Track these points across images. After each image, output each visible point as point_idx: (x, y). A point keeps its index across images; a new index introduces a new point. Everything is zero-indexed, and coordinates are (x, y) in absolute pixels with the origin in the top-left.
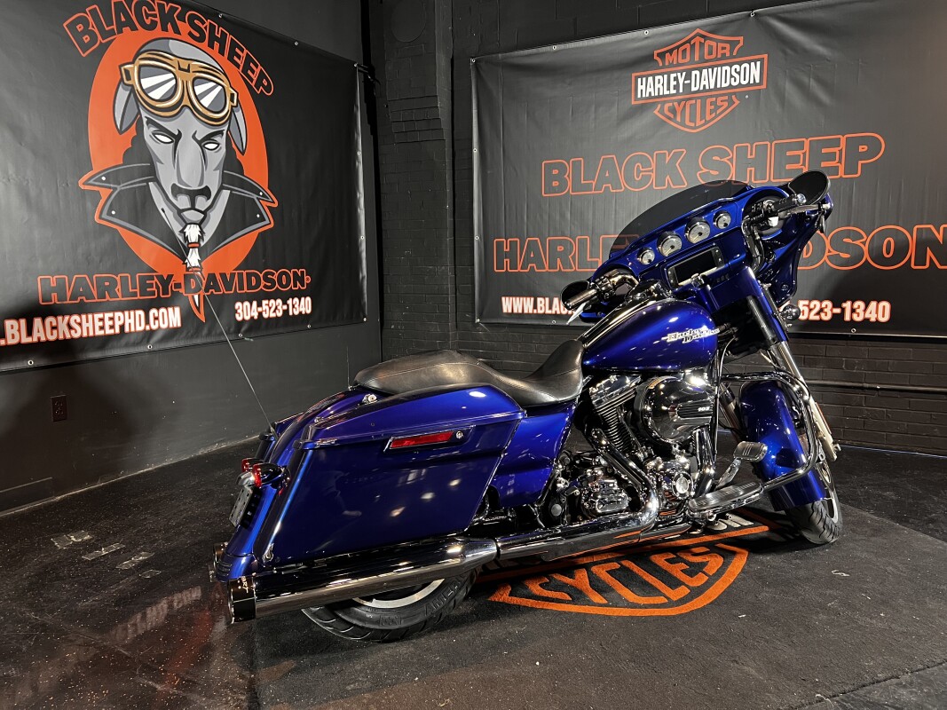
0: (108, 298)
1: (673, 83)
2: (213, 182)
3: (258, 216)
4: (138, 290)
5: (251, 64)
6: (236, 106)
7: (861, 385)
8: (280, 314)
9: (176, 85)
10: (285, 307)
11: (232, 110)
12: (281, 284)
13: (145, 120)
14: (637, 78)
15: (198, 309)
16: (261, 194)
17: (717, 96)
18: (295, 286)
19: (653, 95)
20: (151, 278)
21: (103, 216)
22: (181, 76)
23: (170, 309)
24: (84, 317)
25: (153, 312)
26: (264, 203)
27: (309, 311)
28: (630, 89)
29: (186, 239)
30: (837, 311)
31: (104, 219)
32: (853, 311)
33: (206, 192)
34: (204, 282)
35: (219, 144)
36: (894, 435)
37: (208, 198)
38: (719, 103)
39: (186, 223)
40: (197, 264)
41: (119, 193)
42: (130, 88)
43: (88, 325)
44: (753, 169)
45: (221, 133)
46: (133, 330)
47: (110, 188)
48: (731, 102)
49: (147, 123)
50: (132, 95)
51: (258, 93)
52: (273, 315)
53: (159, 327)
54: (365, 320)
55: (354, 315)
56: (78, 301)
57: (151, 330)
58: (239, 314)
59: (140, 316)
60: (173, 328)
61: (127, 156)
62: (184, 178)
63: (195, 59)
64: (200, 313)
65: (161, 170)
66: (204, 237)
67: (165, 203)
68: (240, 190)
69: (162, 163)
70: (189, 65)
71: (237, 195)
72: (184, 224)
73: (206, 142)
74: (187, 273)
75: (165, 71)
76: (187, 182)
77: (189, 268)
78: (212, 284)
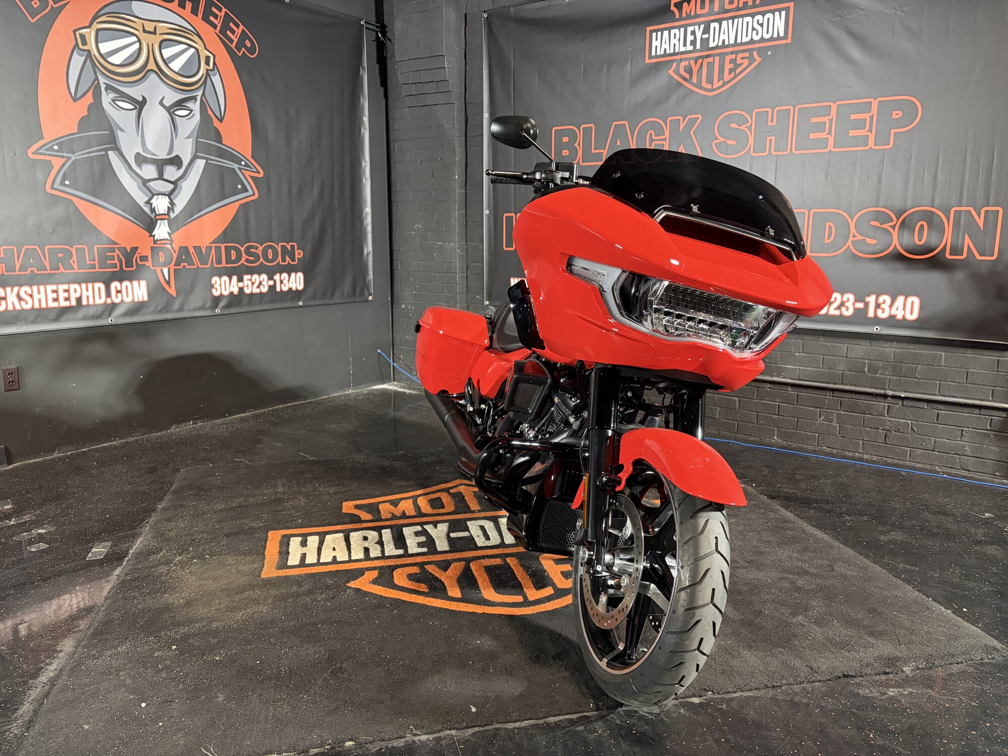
0: (62, 269)
1: (690, 38)
2: (185, 150)
3: (239, 186)
4: (96, 263)
5: (231, 25)
6: (213, 70)
7: (883, 392)
8: (264, 289)
9: (140, 49)
10: (271, 283)
11: (208, 74)
12: (266, 258)
13: (103, 87)
14: (651, 32)
15: (168, 283)
16: (243, 163)
17: (737, 53)
18: (284, 260)
19: (668, 52)
20: (113, 250)
21: (55, 186)
22: (146, 39)
23: (135, 283)
24: (35, 288)
25: (115, 285)
26: (247, 174)
27: (301, 287)
28: (644, 47)
29: (153, 210)
30: (860, 305)
31: (56, 189)
32: (878, 306)
33: (176, 161)
34: (175, 256)
35: (191, 111)
36: (919, 451)
37: (180, 167)
38: (738, 62)
39: (153, 194)
40: (167, 237)
41: (73, 162)
42: (86, 53)
43: (39, 296)
44: (773, 138)
45: (194, 98)
46: (91, 302)
47: (63, 157)
48: (751, 60)
49: (106, 90)
50: (88, 60)
51: (240, 55)
52: (256, 291)
53: (122, 300)
54: (370, 298)
55: (357, 293)
56: (29, 272)
57: (113, 303)
58: (216, 289)
59: (99, 288)
60: (139, 302)
61: (83, 123)
62: (149, 146)
63: (163, 20)
64: (170, 287)
65: (122, 138)
66: (175, 208)
67: (128, 172)
68: (217, 159)
69: (125, 132)
70: (155, 27)
71: (214, 164)
72: (151, 195)
73: (176, 108)
74: (155, 245)
75: (127, 34)
76: (154, 152)
77: (157, 240)
78: (184, 257)
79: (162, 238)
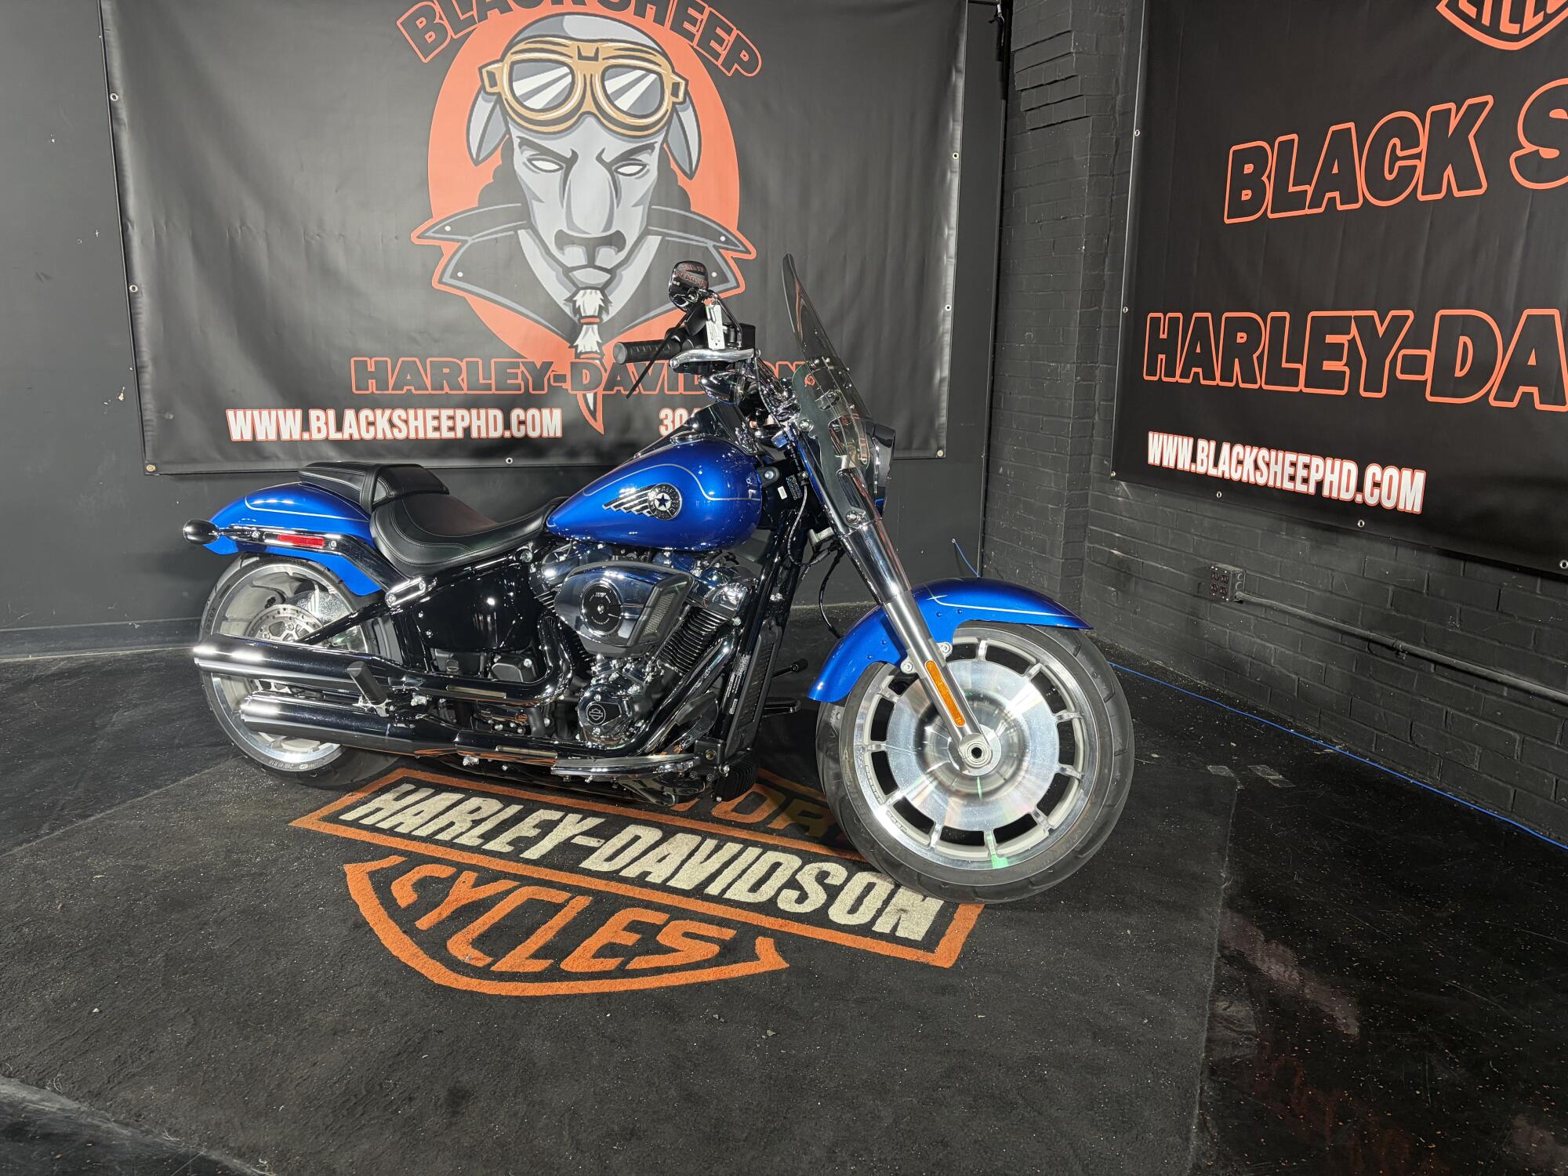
0: (447, 389)
2: (631, 225)
3: (714, 274)
4: (493, 382)
5: (719, 31)
6: (684, 101)
9: (573, 83)
11: (674, 110)
13: (516, 142)
15: (593, 413)
16: (723, 239)
20: (516, 365)
21: (444, 280)
22: (583, 68)
23: (546, 412)
24: (411, 412)
25: (517, 414)
26: (728, 254)
29: (576, 311)
31: (446, 284)
33: (615, 240)
34: (605, 376)
35: (644, 166)
37: (620, 248)
39: (578, 288)
40: (596, 348)
41: (470, 246)
42: (494, 98)
43: (416, 423)
45: (651, 147)
46: (483, 435)
47: (458, 241)
49: (520, 146)
50: (498, 106)
51: (730, 75)
53: (526, 436)
54: (940, 453)
55: (914, 446)
56: (404, 391)
57: (512, 437)
58: (667, 426)
59: (495, 416)
60: (549, 439)
61: (487, 195)
62: (578, 221)
63: (609, 38)
64: (595, 420)
65: (539, 212)
66: (610, 308)
67: (544, 258)
68: (681, 234)
69: (541, 201)
70: (598, 49)
71: (674, 241)
72: (575, 289)
73: (620, 164)
74: (577, 360)
75: (554, 65)
76: (582, 228)
77: (581, 353)
78: (619, 379)
79: (588, 350)
